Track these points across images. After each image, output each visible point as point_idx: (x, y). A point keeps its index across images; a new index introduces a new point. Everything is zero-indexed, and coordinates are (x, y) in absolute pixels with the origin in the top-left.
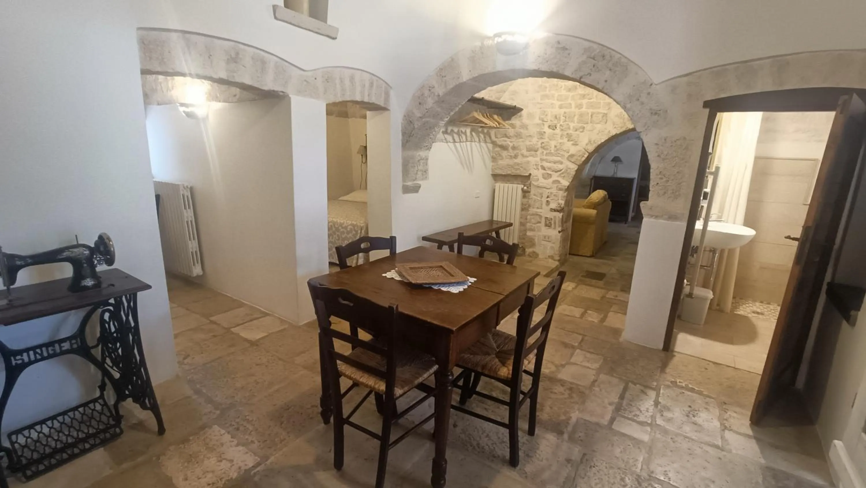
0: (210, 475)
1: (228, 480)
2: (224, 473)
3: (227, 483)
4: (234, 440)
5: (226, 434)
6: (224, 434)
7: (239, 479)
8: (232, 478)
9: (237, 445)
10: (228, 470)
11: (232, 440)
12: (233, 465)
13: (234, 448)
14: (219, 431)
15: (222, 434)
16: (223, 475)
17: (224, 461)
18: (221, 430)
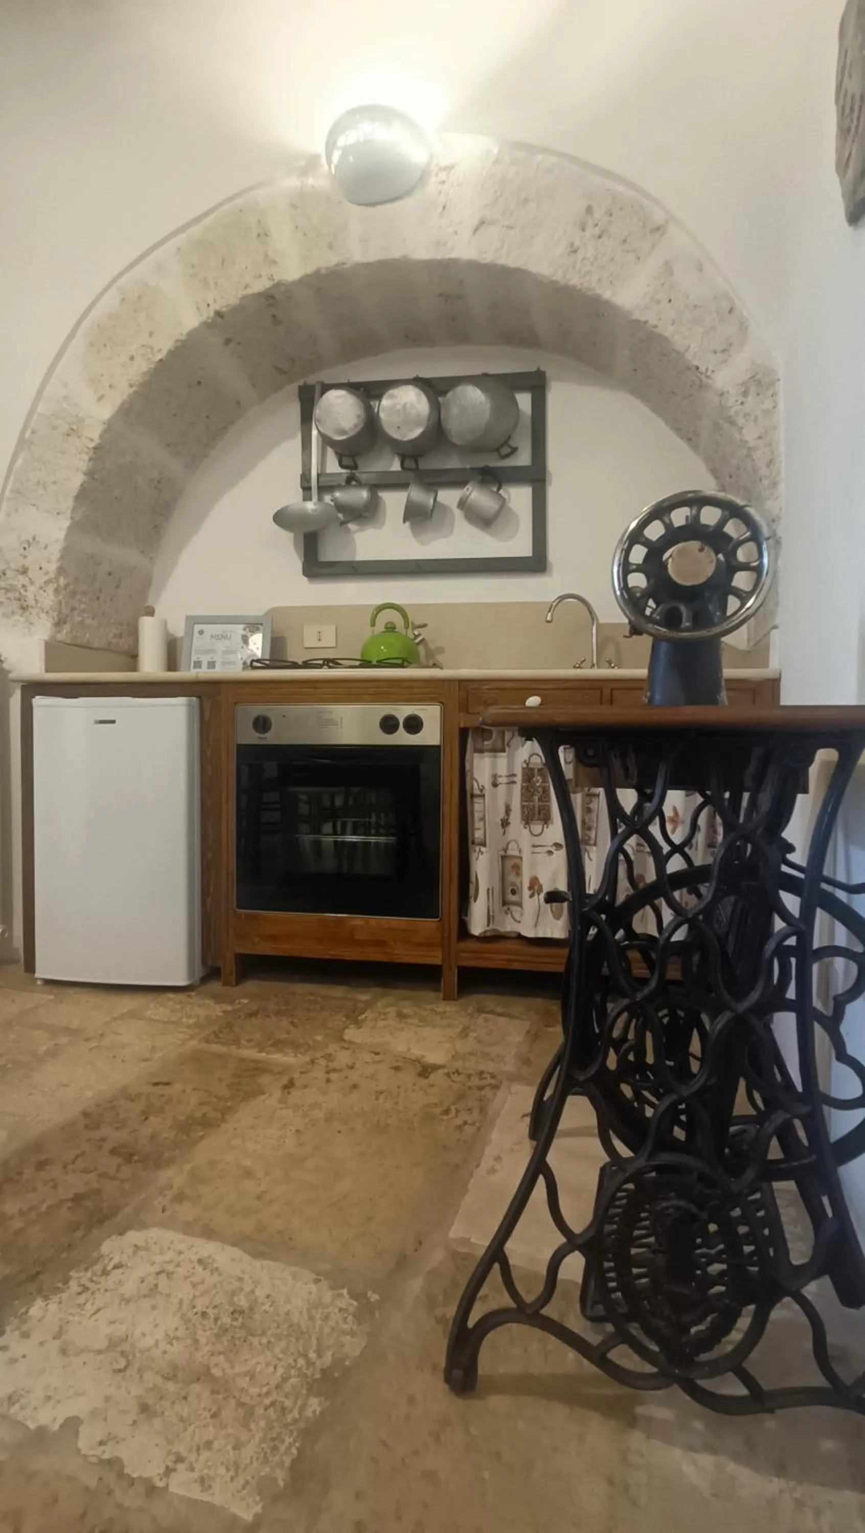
0: (129, 1288)
1: (59, 1290)
2: (81, 1306)
3: (60, 1285)
4: (98, 1451)
5: (153, 1471)
6: (169, 1471)
7: (17, 1302)
8: (46, 1298)
9: (72, 1425)
10: (70, 1318)
11: (107, 1453)
12: (57, 1337)
13: (79, 1408)
14: (204, 1483)
15: (180, 1467)
16: (81, 1299)
17: (102, 1344)
18: (197, 1494)
